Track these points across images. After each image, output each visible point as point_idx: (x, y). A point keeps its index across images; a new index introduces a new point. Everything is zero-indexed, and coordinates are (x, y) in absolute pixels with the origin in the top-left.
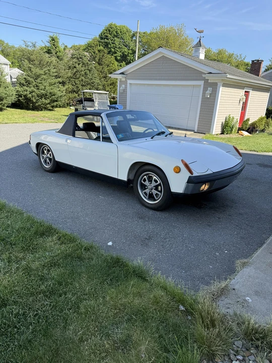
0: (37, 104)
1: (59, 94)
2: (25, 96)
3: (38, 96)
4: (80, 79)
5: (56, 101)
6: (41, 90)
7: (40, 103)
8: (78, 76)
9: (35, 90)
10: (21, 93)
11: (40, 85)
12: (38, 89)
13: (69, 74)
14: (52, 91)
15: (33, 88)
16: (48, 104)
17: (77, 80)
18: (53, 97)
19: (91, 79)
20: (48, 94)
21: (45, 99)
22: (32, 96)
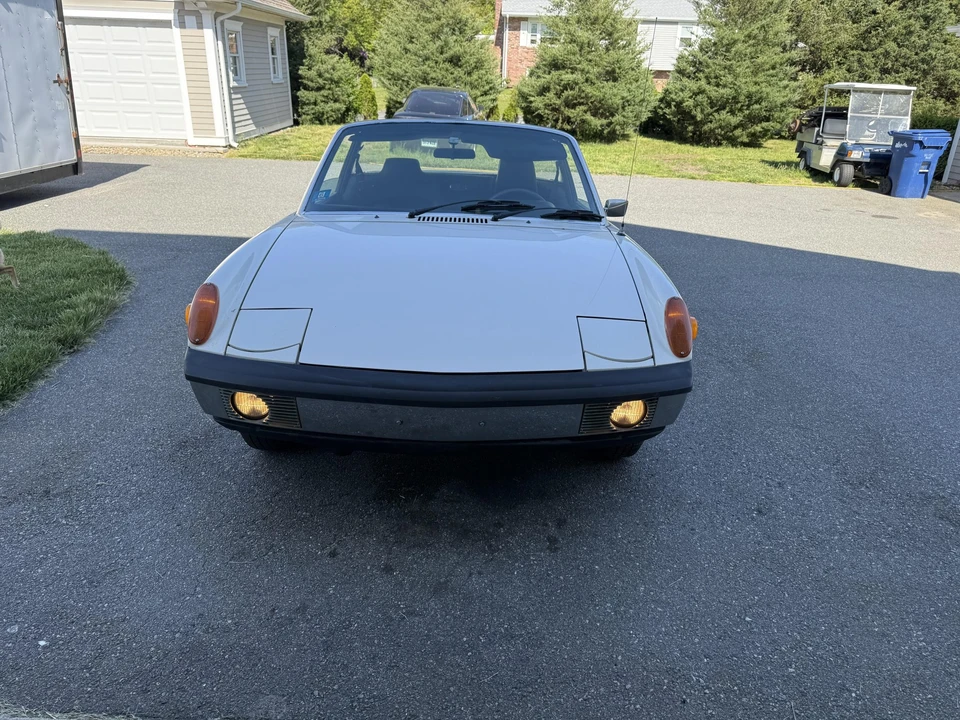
0: (706, 128)
1: (779, 98)
2: (679, 105)
3: (712, 104)
4: (880, 50)
5: (767, 119)
6: (725, 86)
7: (712, 126)
8: (874, 41)
9: (707, 87)
10: (673, 96)
11: (722, 73)
12: (718, 85)
13: (844, 38)
14: (753, 89)
15: (703, 82)
16: (736, 128)
17: (868, 54)
18: (756, 106)
19: (925, 47)
20: (742, 98)
21: (732, 112)
22: (695, 106)
